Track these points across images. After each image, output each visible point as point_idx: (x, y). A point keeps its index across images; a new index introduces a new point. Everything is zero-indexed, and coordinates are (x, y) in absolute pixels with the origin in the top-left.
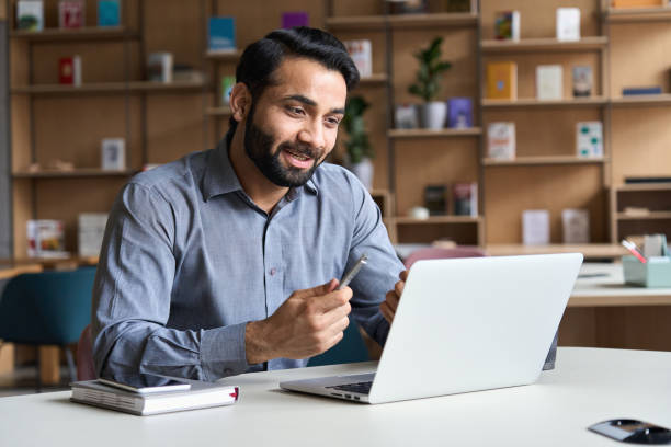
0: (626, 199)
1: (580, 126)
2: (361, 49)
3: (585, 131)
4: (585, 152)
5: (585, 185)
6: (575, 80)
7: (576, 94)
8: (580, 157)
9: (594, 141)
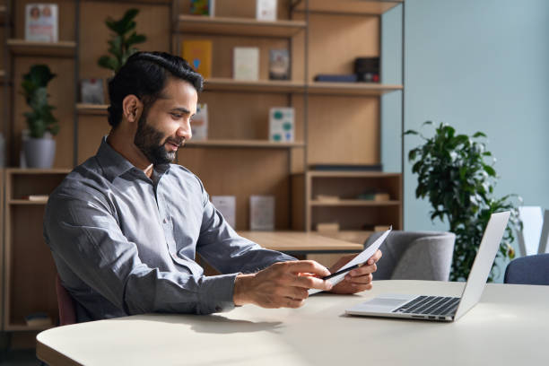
0: (321, 185)
1: (273, 111)
2: (48, 14)
3: (278, 116)
4: (277, 137)
5: (272, 170)
6: (271, 64)
7: (272, 77)
8: (272, 142)
9: (287, 127)
